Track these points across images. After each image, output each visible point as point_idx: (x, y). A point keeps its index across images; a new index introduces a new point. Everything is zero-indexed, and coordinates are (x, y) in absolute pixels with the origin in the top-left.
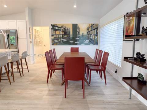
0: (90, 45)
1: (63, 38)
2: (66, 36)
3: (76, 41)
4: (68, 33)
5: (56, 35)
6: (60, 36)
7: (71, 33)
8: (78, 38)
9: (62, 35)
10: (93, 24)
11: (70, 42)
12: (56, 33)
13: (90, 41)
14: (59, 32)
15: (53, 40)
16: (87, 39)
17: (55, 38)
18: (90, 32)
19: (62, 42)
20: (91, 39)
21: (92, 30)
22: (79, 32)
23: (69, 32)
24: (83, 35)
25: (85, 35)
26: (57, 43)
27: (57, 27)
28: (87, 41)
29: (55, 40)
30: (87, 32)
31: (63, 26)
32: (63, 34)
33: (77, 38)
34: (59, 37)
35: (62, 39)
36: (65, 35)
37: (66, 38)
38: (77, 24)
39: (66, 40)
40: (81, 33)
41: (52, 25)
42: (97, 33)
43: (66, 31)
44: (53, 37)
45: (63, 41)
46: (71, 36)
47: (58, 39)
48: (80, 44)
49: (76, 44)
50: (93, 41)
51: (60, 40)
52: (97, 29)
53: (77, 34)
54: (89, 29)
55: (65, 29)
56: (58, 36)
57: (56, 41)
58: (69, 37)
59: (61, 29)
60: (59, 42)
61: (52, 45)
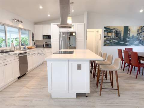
0: (139, 45)
1: (115, 39)
2: (117, 38)
3: (127, 42)
4: (119, 35)
5: (109, 36)
6: (112, 37)
7: (122, 35)
8: (129, 39)
9: (113, 37)
10: (143, 27)
11: (121, 43)
12: (108, 34)
13: (139, 42)
14: (111, 33)
15: (105, 41)
16: (137, 40)
17: (107, 39)
18: (140, 33)
19: (113, 43)
20: (140, 40)
21: (141, 32)
22: (129, 34)
23: (121, 34)
24: (133, 36)
25: (135, 37)
26: (108, 44)
27: (110, 29)
28: (137, 42)
29: (106, 41)
30: (137, 34)
31: (115, 28)
32: (115, 35)
33: (127, 39)
34: (110, 38)
35: (113, 40)
36: (116, 36)
37: (117, 39)
38: (128, 27)
39: (117, 41)
40: (131, 35)
41: (105, 28)
43: (118, 33)
44: (105, 38)
45: (114, 41)
46: (122, 38)
47: (110, 40)
48: (130, 44)
49: (126, 45)
50: (142, 42)
51: (111, 41)
53: (128, 35)
54: (139, 31)
55: (117, 31)
57: (108, 42)
58: (120, 38)
59: (114, 31)
60: (111, 43)
61: (104, 45)
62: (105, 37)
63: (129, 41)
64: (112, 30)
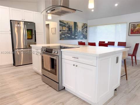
1: (68, 34)
2: (69, 32)
4: (71, 29)
5: (63, 30)
6: (66, 31)
8: (77, 33)
10: (85, 24)
12: (63, 28)
14: (65, 28)
15: (61, 35)
16: (82, 35)
17: (62, 33)
19: (67, 37)
20: (84, 35)
21: (84, 28)
22: (77, 29)
24: (80, 32)
26: (63, 38)
27: (64, 23)
28: (82, 37)
30: (82, 30)
31: (68, 23)
32: (68, 30)
38: (76, 22)
39: (70, 35)
40: (79, 30)
41: (60, 21)
42: (87, 30)
45: (68, 36)
47: (64, 35)
52: (87, 27)
55: (69, 26)
56: (64, 31)
57: (63, 36)
58: (72, 32)
59: (67, 25)
60: (65, 37)
61: (60, 39)
62: (60, 31)
63: (77, 35)
64: (66, 24)
